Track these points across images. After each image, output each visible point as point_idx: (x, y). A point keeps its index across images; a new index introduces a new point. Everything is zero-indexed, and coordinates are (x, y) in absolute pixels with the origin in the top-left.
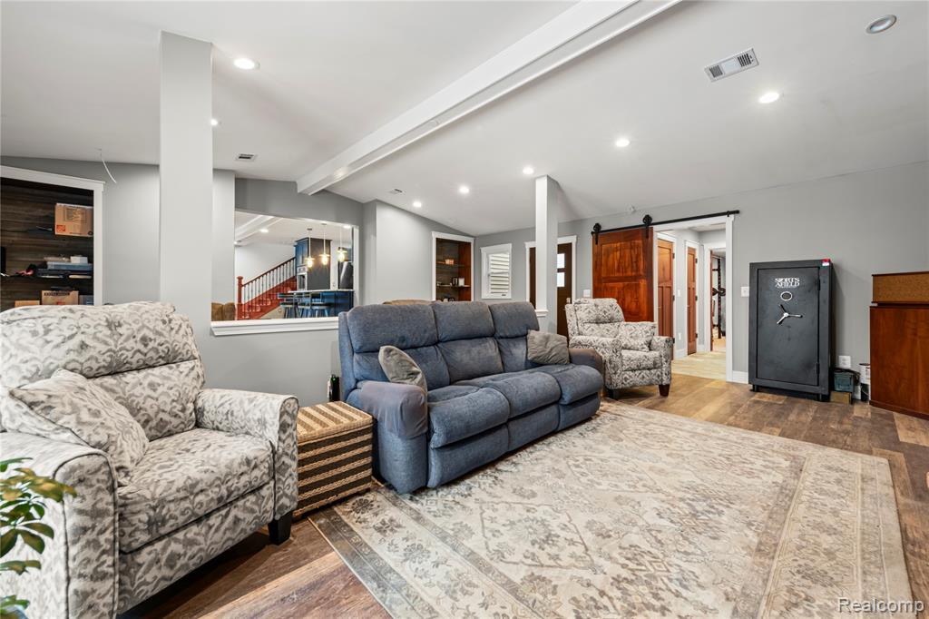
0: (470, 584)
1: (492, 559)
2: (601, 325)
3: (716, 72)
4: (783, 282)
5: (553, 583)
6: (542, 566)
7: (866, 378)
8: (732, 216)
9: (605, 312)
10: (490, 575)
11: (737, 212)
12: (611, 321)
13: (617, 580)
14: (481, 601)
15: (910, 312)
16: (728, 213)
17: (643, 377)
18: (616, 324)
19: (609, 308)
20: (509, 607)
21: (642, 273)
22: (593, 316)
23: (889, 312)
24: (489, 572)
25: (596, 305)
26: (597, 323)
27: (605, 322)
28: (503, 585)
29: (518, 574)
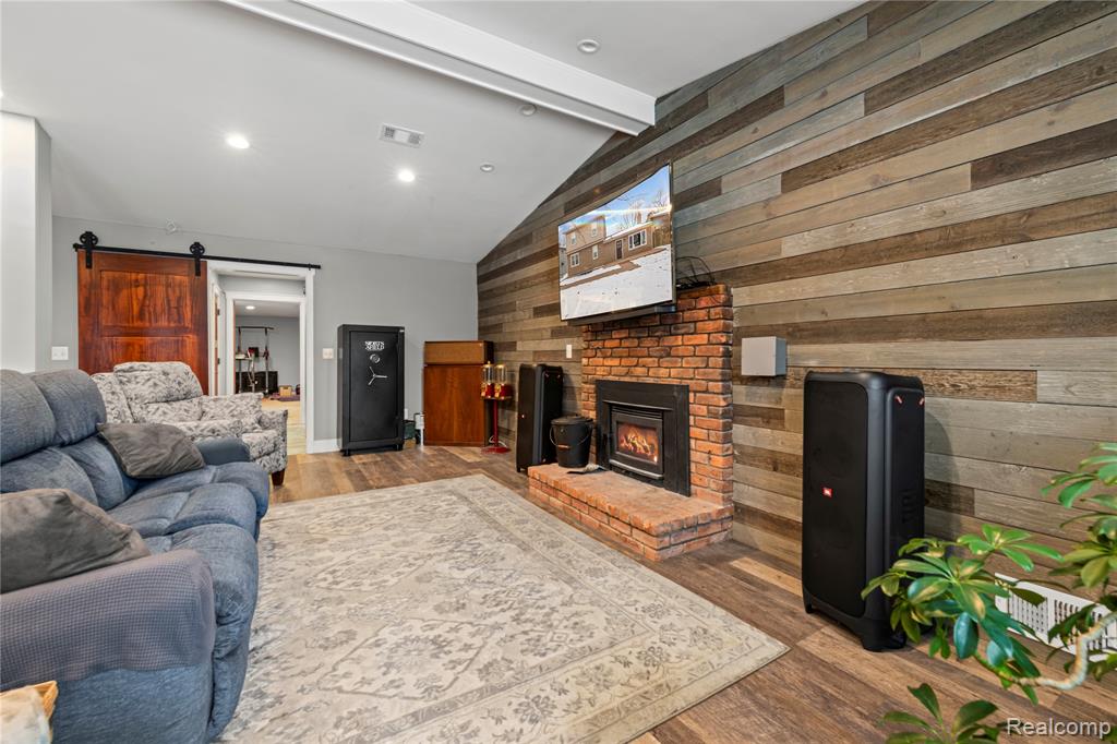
0: (463, 727)
1: (436, 698)
2: (175, 405)
3: (390, 132)
4: (372, 345)
5: (499, 659)
6: (472, 660)
7: (420, 425)
8: (313, 270)
9: (179, 383)
10: (461, 705)
11: (319, 267)
12: (187, 396)
13: (516, 619)
14: (493, 722)
15: (450, 370)
16: (310, 266)
17: (264, 466)
18: (195, 400)
19: (185, 377)
20: (513, 700)
21: (188, 323)
22: (162, 391)
23: (437, 371)
24: (456, 704)
25: (166, 374)
26: (167, 402)
27: (178, 400)
28: (481, 697)
29: (473, 681)
